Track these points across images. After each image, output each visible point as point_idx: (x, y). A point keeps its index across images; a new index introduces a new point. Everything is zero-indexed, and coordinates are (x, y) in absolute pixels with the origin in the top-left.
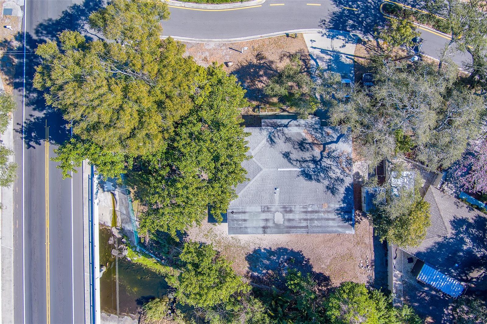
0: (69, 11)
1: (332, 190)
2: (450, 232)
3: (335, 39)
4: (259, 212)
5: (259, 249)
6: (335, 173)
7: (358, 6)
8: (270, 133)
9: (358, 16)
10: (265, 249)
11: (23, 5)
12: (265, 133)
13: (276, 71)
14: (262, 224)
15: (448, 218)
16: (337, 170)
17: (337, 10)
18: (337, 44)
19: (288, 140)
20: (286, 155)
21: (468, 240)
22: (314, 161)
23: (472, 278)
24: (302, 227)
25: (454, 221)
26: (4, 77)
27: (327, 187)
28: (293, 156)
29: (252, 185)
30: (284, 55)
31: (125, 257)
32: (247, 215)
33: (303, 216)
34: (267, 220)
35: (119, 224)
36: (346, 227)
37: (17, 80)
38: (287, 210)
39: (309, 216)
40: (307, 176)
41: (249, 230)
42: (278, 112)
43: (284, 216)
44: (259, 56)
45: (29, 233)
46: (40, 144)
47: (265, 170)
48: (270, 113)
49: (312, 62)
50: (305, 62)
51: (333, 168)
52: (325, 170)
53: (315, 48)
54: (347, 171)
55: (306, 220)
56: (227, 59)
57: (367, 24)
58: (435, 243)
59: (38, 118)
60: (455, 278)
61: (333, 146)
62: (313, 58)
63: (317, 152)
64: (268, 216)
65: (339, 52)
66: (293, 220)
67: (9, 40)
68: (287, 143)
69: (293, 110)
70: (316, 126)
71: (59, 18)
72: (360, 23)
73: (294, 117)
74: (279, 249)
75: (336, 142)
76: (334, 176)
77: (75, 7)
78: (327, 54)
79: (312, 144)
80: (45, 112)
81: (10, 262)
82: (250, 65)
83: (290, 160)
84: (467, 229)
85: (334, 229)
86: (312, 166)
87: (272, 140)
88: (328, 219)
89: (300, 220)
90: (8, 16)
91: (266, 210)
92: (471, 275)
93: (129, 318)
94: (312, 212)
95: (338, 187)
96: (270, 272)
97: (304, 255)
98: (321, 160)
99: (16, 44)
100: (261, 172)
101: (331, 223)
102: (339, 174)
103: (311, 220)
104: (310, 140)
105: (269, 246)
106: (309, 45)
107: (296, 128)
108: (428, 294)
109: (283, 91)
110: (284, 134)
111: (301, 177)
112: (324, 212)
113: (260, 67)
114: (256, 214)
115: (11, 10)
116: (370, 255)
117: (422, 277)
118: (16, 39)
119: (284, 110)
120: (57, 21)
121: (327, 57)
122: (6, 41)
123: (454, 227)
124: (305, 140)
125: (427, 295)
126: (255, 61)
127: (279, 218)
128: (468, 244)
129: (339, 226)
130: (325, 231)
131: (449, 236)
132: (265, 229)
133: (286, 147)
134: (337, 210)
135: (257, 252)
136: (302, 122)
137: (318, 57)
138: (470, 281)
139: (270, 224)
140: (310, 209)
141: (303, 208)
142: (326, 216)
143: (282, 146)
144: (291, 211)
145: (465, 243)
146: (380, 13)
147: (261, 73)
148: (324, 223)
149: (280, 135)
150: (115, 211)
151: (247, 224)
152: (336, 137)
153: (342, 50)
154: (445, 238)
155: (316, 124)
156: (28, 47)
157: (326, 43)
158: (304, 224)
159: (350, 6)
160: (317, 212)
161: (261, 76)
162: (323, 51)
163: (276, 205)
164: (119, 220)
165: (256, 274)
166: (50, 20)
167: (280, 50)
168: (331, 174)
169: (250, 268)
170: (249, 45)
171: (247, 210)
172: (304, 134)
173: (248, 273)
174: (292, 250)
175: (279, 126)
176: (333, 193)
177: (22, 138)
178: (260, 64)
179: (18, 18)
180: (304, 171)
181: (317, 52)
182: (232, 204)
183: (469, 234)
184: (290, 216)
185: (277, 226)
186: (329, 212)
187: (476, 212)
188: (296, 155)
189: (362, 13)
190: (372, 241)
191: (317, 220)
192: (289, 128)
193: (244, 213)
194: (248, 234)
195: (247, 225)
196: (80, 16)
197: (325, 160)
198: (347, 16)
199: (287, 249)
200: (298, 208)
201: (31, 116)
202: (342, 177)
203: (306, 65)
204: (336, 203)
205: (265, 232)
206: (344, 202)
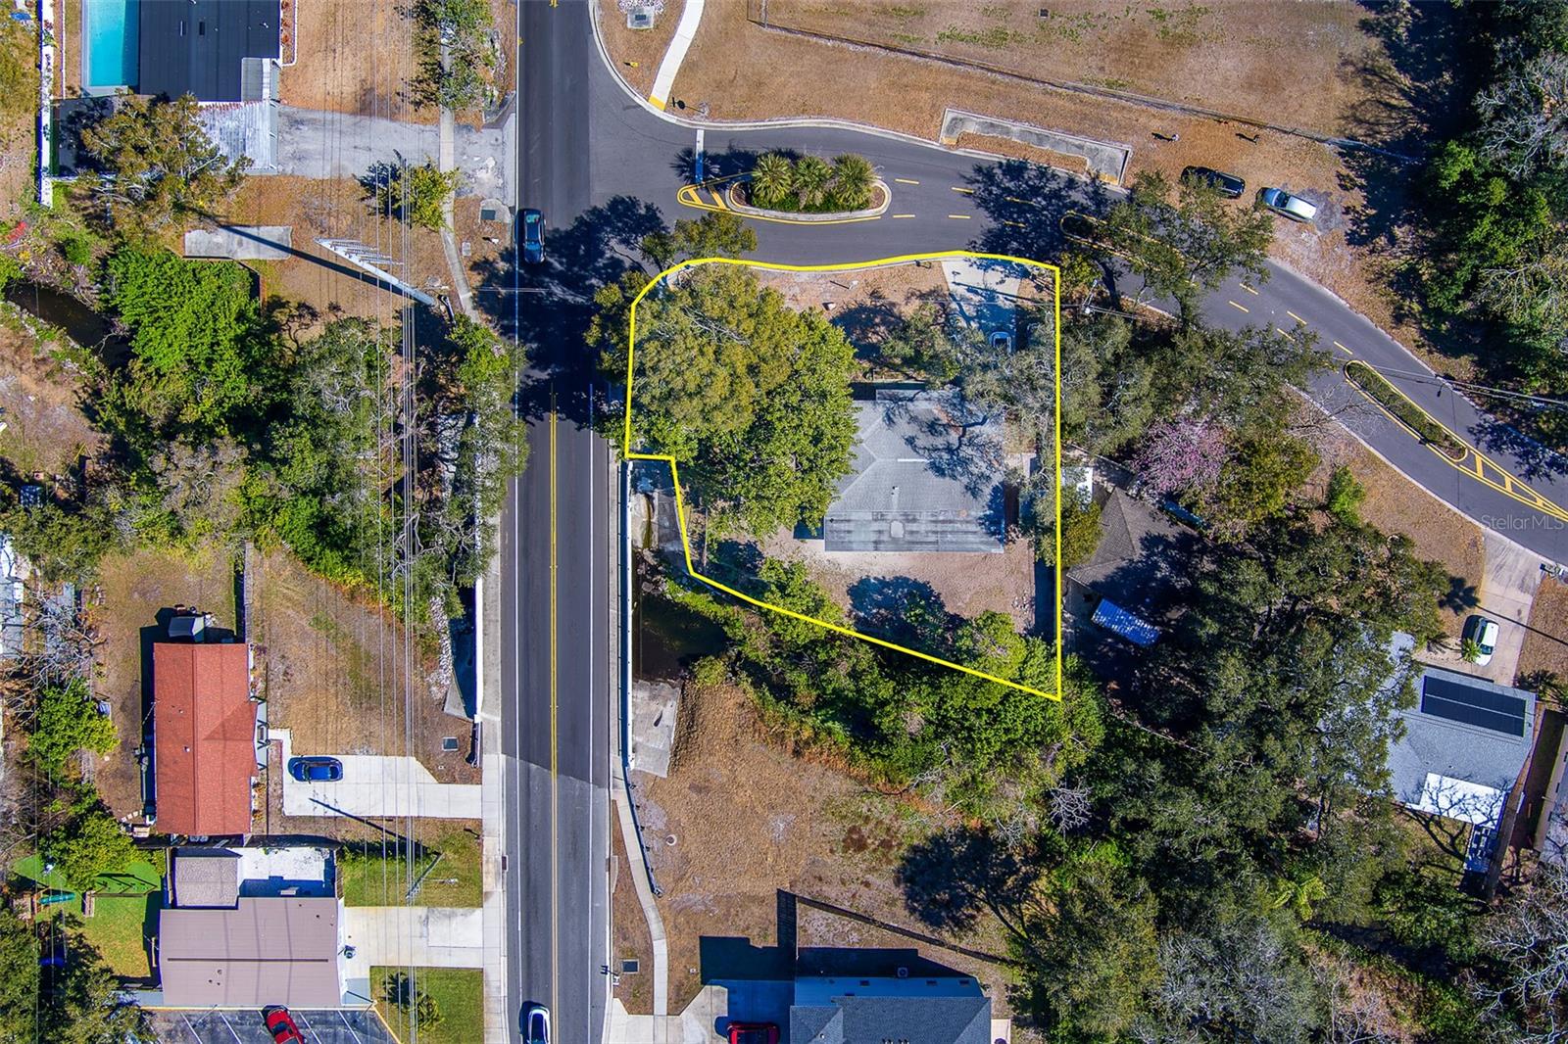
0: (585, 217)
1: (973, 490)
2: (1138, 553)
3: (990, 271)
4: (870, 522)
5: (868, 578)
6: (980, 466)
7: (1027, 221)
8: (888, 409)
9: (1025, 236)
10: (875, 578)
11: (512, 205)
12: (881, 409)
13: (900, 318)
14: (874, 537)
15: (1137, 534)
16: (981, 463)
17: (994, 225)
18: (992, 278)
19: (913, 419)
20: (910, 441)
21: (1163, 565)
22: (949, 450)
23: (1170, 620)
24: (930, 542)
25: (1146, 539)
26: (484, 316)
27: (966, 487)
28: (919, 443)
29: (860, 481)
30: (912, 295)
31: (663, 594)
32: (852, 524)
33: (931, 527)
34: (880, 532)
35: (654, 545)
36: (992, 544)
37: (506, 322)
38: (909, 519)
39: (939, 527)
40: (939, 471)
41: (854, 546)
42: (900, 379)
43: (904, 527)
44: (875, 295)
45: (525, 552)
46: (542, 420)
47: (879, 461)
48: (890, 381)
49: (954, 305)
50: (943, 305)
51: (975, 459)
52: (965, 462)
53: (959, 284)
54: (997, 466)
55: (936, 532)
56: (827, 298)
57: (1039, 248)
58: (1118, 568)
59: (537, 380)
60: (1147, 621)
61: (977, 429)
62: (955, 300)
63: (953, 437)
64: (883, 526)
65: (994, 291)
66: (917, 532)
67: (491, 259)
68: (912, 424)
69: (922, 376)
70: (955, 401)
71: (570, 228)
72: (1029, 247)
73: (923, 387)
74: (897, 578)
75: (982, 424)
76: (976, 471)
77: (595, 211)
78: (977, 293)
79: (947, 426)
80: (549, 371)
81: (496, 594)
82: (862, 309)
83: (914, 448)
84: (1164, 550)
85: (975, 546)
86: (946, 456)
87: (890, 419)
88: (966, 532)
89: (927, 532)
90: (489, 222)
91: (880, 517)
92: (1168, 614)
93: (667, 686)
94: (943, 522)
95: (982, 487)
96: (882, 611)
97: (933, 588)
98: (958, 448)
99: (502, 266)
100: (874, 464)
101: (971, 538)
102: (984, 469)
103: (943, 532)
104: (945, 421)
105: (883, 574)
106: (950, 278)
107: (926, 403)
108: (1112, 647)
109: (908, 351)
110: (907, 411)
111: (930, 472)
112: (961, 522)
113: (875, 311)
114: (865, 523)
115: (494, 212)
116: (1030, 590)
117: (1099, 618)
118: (503, 259)
119: (910, 377)
120: (567, 232)
121: (976, 298)
122: (486, 261)
123: (1146, 546)
124: (938, 419)
125: (1110, 650)
126: (868, 302)
127: (897, 529)
128: (1164, 570)
129: (982, 543)
130: (961, 548)
131: (1136, 558)
132: (877, 545)
133: (911, 430)
134: (980, 518)
135: (864, 582)
136: (935, 394)
137: (963, 298)
138: (1167, 624)
139: (885, 538)
140: (941, 518)
141: (933, 515)
142: (964, 527)
143: (905, 428)
144: (914, 520)
145: (1159, 569)
146: (1059, 231)
147: (877, 320)
148: (961, 538)
149: (903, 412)
150: (649, 524)
151: (853, 537)
152: (981, 416)
153: (999, 288)
154: (1131, 561)
155: (954, 397)
156: (522, 271)
157: (976, 277)
158: (932, 538)
159: (1014, 220)
160: (951, 522)
161: (878, 325)
162: (971, 289)
163: (894, 512)
164: (655, 535)
165: (862, 614)
166: (557, 230)
167: (907, 287)
168: (972, 468)
169: (853, 606)
170: (859, 277)
171: (852, 518)
172: (936, 412)
173: (851, 612)
174: (915, 581)
175: (901, 400)
176: (974, 495)
177: (514, 411)
178: (876, 306)
179: (505, 225)
180: (934, 463)
181: (961, 291)
182: (832, 509)
183: (1167, 555)
184: (914, 527)
185: (894, 540)
186: (967, 522)
187: (1182, 527)
188: (923, 440)
189: (1031, 231)
190: (1032, 568)
191: (951, 532)
192: (916, 403)
193: (849, 521)
194: (851, 550)
195: (852, 539)
196: (602, 225)
197: (964, 448)
198: (1008, 235)
199: (908, 579)
200: (925, 517)
201: (528, 377)
202: (988, 473)
203: (945, 310)
204: (980, 509)
205: (876, 549)
206: (990, 508)
